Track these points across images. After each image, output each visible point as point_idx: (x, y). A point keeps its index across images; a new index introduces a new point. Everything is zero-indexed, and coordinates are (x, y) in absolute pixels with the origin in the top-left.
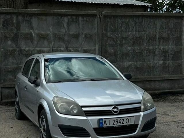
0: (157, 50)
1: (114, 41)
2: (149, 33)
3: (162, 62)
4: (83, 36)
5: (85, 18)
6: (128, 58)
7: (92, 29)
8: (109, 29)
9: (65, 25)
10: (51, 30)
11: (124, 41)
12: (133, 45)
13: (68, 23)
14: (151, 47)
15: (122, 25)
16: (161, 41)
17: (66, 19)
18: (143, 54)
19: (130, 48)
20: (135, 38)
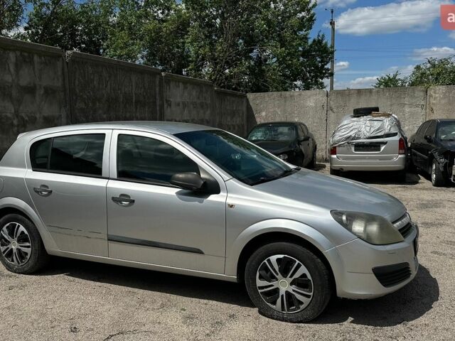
1: (85, 103)
2: (125, 93)
4: (42, 92)
5: (43, 59)
8: (77, 82)
9: (12, 68)
11: (97, 104)
13: (16, 65)
15: (94, 77)
17: (12, 56)
20: (110, 100)
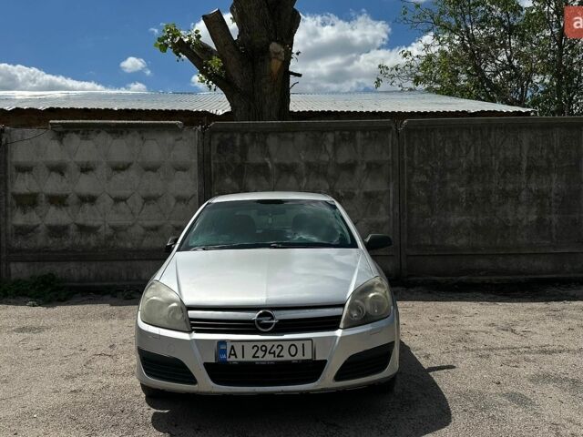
0: (524, 193)
1: (428, 176)
2: (505, 158)
3: (535, 217)
4: (364, 167)
5: (368, 134)
6: (457, 209)
7: (381, 153)
8: (416, 153)
9: (329, 148)
10: (303, 157)
12: (469, 183)
13: (334, 144)
14: (510, 187)
15: (444, 144)
16: (533, 175)
17: (330, 137)
18: (493, 200)
19: (462, 189)
20: (472, 170)
